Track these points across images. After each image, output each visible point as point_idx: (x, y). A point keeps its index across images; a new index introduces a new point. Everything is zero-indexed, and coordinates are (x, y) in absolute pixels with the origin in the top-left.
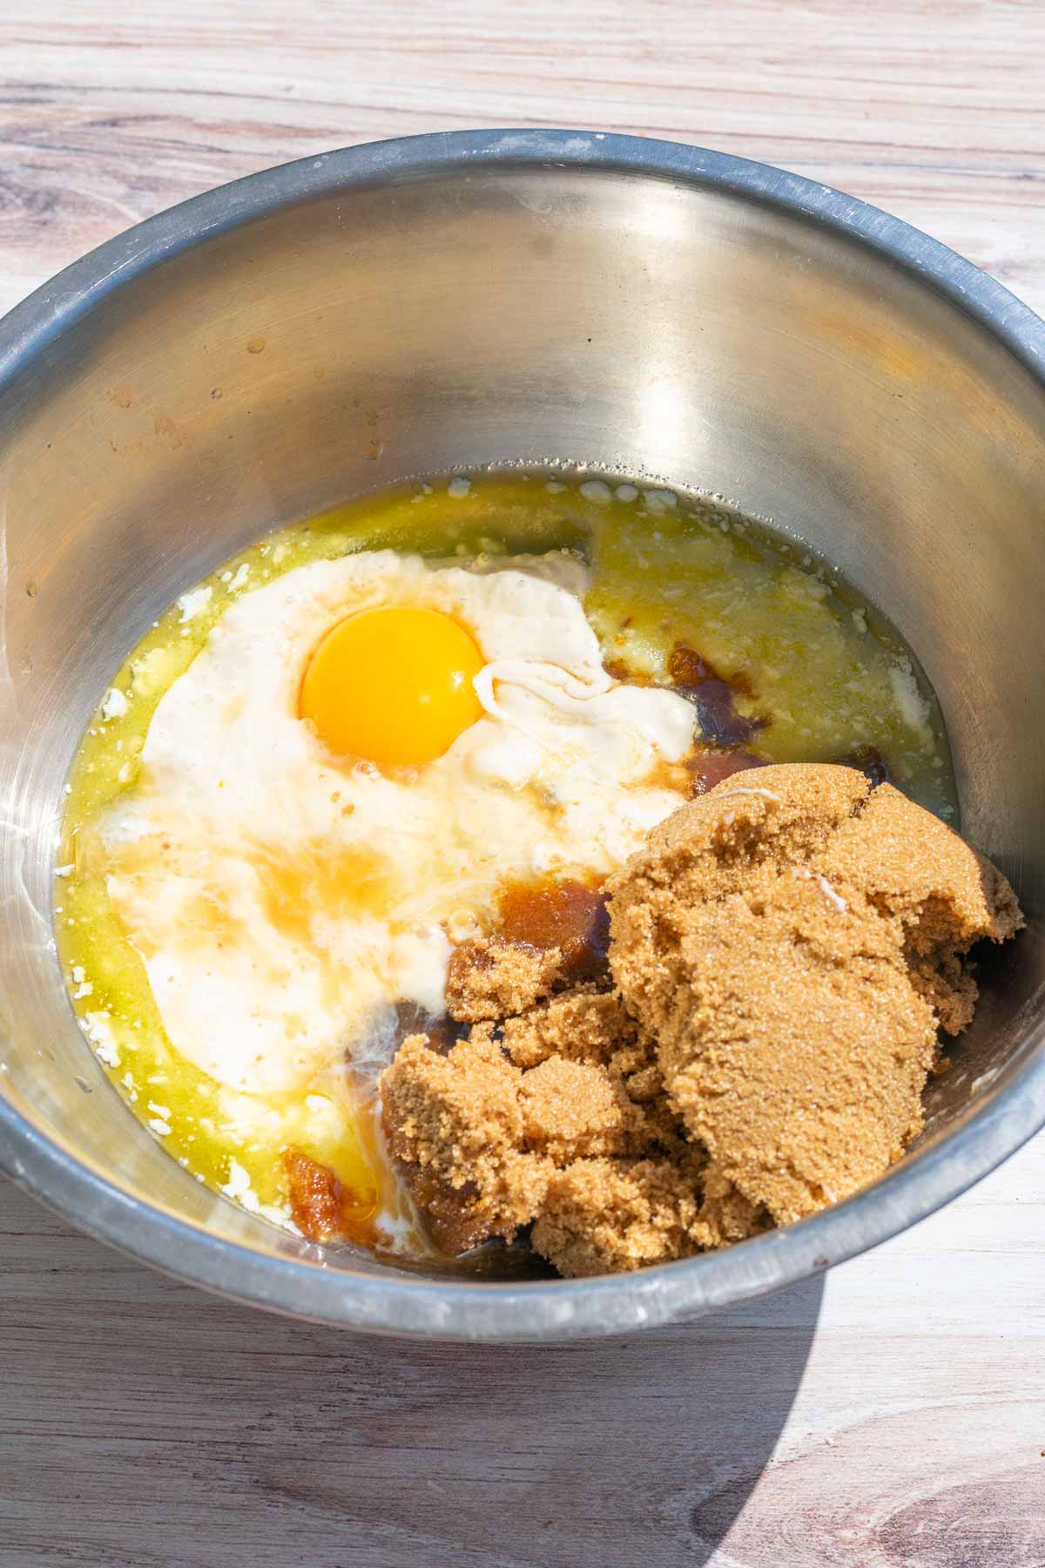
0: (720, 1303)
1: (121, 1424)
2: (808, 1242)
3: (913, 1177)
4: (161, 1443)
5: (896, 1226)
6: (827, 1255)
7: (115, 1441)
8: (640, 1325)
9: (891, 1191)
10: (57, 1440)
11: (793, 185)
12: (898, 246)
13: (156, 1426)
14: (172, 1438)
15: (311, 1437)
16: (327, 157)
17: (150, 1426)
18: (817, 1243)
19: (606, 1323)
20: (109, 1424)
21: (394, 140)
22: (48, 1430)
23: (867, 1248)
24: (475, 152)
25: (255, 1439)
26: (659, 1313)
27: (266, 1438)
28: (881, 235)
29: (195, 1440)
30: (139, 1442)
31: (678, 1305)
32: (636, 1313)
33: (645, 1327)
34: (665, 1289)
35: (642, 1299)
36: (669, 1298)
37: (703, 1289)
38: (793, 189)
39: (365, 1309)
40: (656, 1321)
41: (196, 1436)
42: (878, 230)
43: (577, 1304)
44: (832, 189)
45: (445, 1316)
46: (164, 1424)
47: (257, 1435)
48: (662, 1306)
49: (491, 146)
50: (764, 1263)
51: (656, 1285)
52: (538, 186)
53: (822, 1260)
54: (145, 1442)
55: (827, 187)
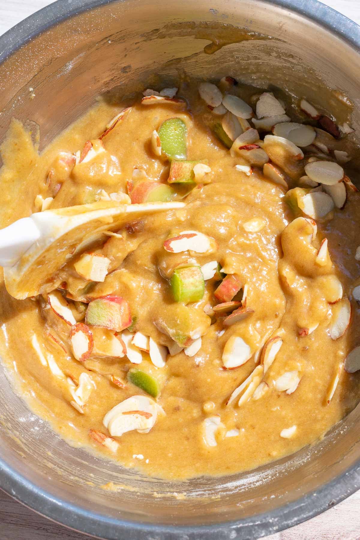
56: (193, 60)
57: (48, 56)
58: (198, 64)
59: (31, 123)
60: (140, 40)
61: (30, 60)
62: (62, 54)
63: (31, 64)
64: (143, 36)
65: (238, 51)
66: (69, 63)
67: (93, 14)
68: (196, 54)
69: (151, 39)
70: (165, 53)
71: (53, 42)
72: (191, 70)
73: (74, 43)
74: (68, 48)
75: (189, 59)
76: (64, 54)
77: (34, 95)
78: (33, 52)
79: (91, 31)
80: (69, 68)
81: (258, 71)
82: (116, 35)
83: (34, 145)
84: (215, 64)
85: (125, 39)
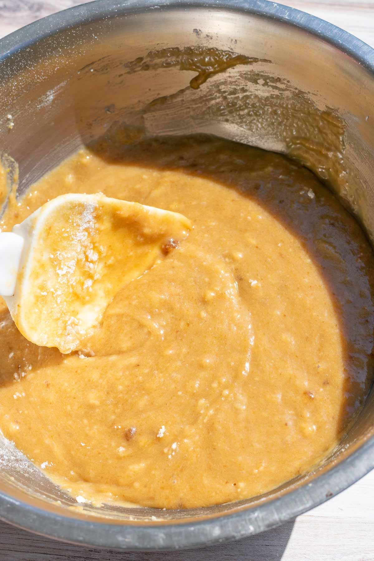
0: (286, 519)
1: (36, 546)
2: (322, 486)
3: (366, 450)
4: (52, 556)
5: (361, 474)
6: (332, 491)
7: (32, 554)
8: (251, 533)
9: (358, 458)
10: (9, 552)
11: (260, 4)
12: (309, 26)
13: (50, 548)
14: (58, 554)
15: (116, 556)
16: (55, 15)
17: (48, 548)
18: (326, 486)
19: (235, 534)
20: (30, 546)
21: (83, 4)
22: (4, 548)
23: (349, 486)
24: (119, 6)
25: (92, 556)
26: (259, 527)
27: (97, 556)
28: (301, 22)
29: (66, 555)
30: (43, 555)
31: (267, 522)
32: (249, 529)
33: (253, 534)
34: (261, 515)
35: (251, 522)
36: (263, 520)
37: (278, 514)
38: (260, 5)
39: (127, 540)
40: (258, 531)
41: (67, 553)
42: (300, 20)
43: (222, 527)
44: (277, 4)
45: (163, 539)
46: (54, 547)
47: (93, 554)
48: (261, 524)
49: (126, 2)
50: (304, 499)
51: (256, 514)
52: (148, 17)
53: (329, 494)
54: (45, 555)
55: (275, 3)
56: (179, 99)
57: (28, 79)
58: (185, 104)
59: (9, 159)
60: (123, 72)
61: (9, 80)
62: (42, 79)
63: (9, 84)
64: (126, 66)
65: (225, 83)
66: (50, 92)
67: (74, 33)
68: (182, 91)
69: (135, 72)
70: (150, 90)
71: (33, 62)
72: (178, 111)
73: (55, 67)
74: (49, 73)
75: (176, 98)
76: (44, 79)
77: (12, 124)
78: (12, 70)
79: (72, 54)
80: (50, 98)
81: (246, 106)
82: (99, 62)
83: (12, 185)
84: (201, 103)
85: (108, 69)
